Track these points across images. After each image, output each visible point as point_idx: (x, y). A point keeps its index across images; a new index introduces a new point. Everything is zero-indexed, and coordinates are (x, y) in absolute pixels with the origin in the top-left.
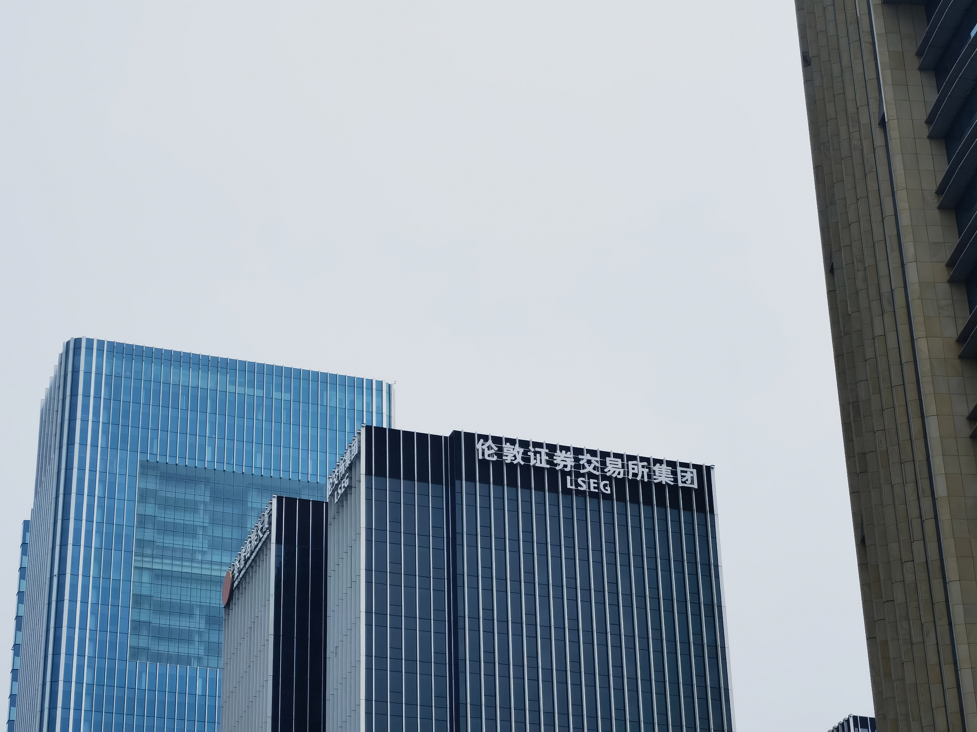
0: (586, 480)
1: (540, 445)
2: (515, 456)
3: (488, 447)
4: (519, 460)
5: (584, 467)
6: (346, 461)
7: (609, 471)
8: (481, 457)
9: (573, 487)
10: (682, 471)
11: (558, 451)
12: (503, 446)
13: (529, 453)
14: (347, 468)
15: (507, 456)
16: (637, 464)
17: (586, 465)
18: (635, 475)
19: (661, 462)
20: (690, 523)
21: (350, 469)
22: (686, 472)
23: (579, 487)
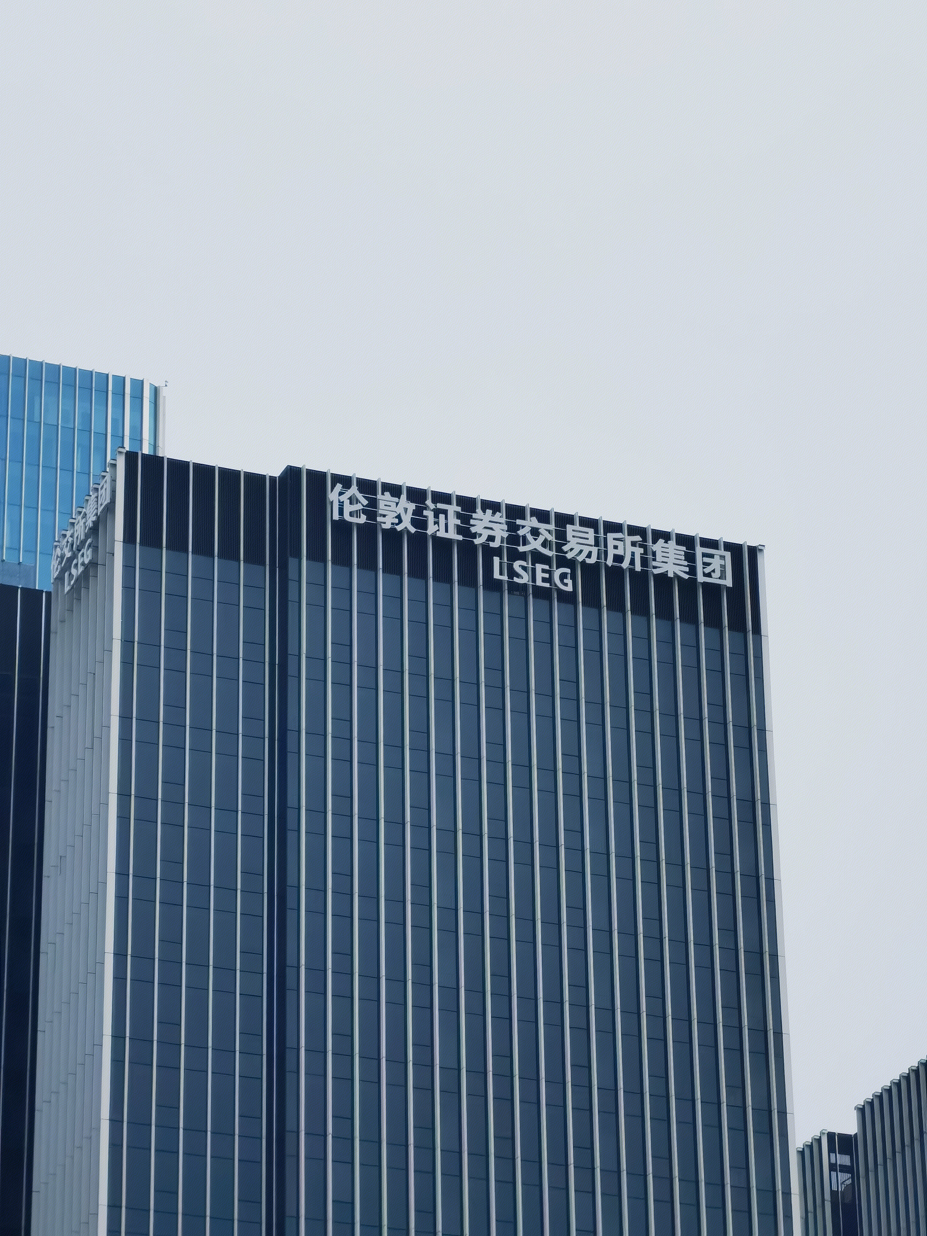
0: (528, 564)
1: (444, 498)
2: (399, 517)
3: (350, 499)
4: (406, 524)
5: (525, 542)
6: (88, 516)
7: (572, 549)
8: (336, 517)
9: (505, 578)
10: (704, 555)
11: (479, 510)
12: (378, 498)
13: (425, 513)
14: (90, 529)
15: (384, 516)
16: (622, 538)
17: (530, 537)
18: (619, 559)
19: (666, 536)
20: (717, 651)
21: (94, 530)
22: (712, 556)
23: (515, 578)
